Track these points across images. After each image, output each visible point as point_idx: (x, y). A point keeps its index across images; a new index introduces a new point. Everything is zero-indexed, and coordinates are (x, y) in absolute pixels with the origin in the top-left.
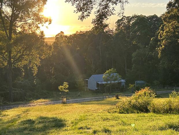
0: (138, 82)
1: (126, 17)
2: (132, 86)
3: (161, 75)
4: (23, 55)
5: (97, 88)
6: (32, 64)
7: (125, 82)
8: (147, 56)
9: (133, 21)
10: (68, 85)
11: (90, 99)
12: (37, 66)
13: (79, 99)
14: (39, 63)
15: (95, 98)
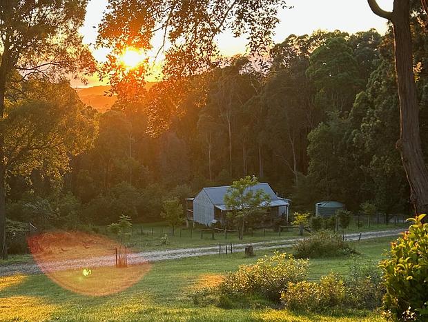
0: (323, 204)
1: (296, 37)
2: (300, 217)
3: (380, 190)
4: (29, 148)
5: (215, 221)
6: (50, 168)
7: (287, 206)
8: (346, 139)
9: (315, 48)
10: (130, 221)
11: (188, 252)
12: (61, 172)
13: (163, 252)
14: (67, 166)
15: (204, 248)
